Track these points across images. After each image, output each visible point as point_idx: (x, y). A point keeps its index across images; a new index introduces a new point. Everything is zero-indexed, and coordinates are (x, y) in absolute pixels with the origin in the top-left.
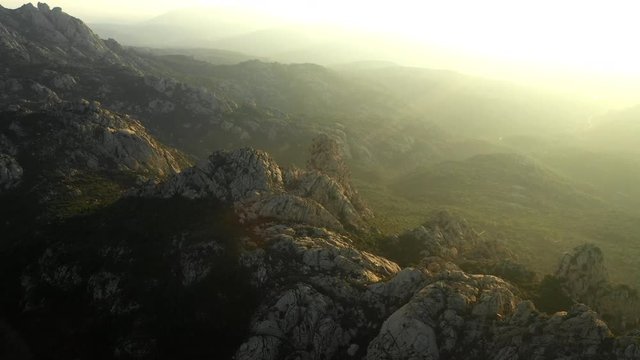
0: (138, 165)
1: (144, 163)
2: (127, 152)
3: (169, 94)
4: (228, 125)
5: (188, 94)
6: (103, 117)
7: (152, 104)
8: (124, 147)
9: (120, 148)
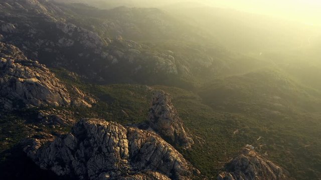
0: (40, 102)
1: (45, 101)
2: (32, 95)
3: (70, 34)
4: (105, 54)
5: (82, 34)
6: (17, 70)
7: (60, 41)
8: (30, 91)
9: (27, 93)
